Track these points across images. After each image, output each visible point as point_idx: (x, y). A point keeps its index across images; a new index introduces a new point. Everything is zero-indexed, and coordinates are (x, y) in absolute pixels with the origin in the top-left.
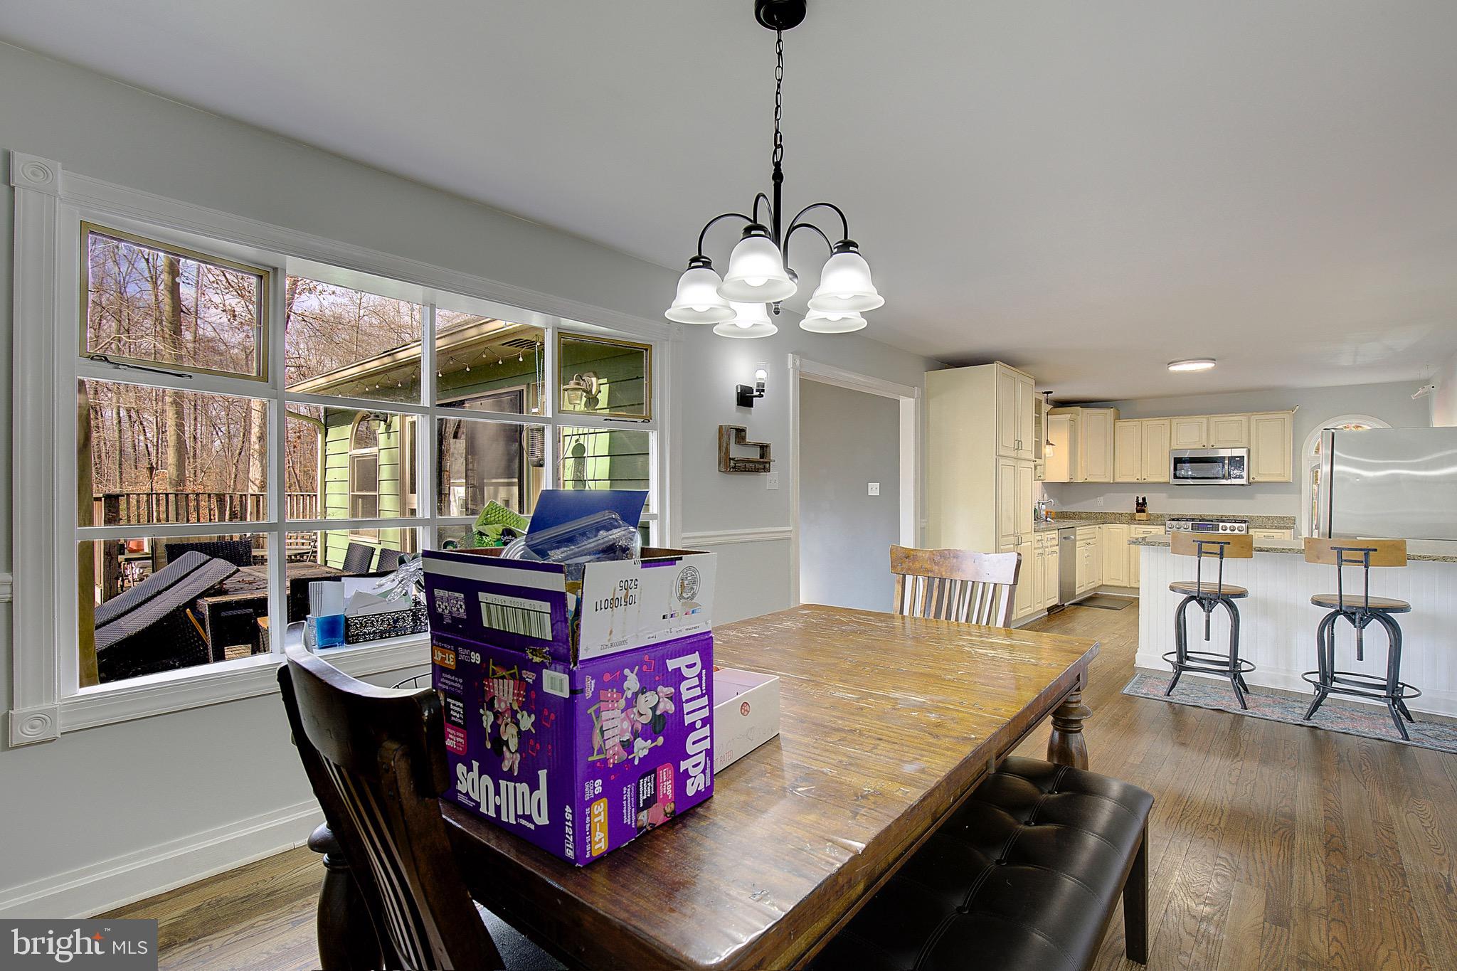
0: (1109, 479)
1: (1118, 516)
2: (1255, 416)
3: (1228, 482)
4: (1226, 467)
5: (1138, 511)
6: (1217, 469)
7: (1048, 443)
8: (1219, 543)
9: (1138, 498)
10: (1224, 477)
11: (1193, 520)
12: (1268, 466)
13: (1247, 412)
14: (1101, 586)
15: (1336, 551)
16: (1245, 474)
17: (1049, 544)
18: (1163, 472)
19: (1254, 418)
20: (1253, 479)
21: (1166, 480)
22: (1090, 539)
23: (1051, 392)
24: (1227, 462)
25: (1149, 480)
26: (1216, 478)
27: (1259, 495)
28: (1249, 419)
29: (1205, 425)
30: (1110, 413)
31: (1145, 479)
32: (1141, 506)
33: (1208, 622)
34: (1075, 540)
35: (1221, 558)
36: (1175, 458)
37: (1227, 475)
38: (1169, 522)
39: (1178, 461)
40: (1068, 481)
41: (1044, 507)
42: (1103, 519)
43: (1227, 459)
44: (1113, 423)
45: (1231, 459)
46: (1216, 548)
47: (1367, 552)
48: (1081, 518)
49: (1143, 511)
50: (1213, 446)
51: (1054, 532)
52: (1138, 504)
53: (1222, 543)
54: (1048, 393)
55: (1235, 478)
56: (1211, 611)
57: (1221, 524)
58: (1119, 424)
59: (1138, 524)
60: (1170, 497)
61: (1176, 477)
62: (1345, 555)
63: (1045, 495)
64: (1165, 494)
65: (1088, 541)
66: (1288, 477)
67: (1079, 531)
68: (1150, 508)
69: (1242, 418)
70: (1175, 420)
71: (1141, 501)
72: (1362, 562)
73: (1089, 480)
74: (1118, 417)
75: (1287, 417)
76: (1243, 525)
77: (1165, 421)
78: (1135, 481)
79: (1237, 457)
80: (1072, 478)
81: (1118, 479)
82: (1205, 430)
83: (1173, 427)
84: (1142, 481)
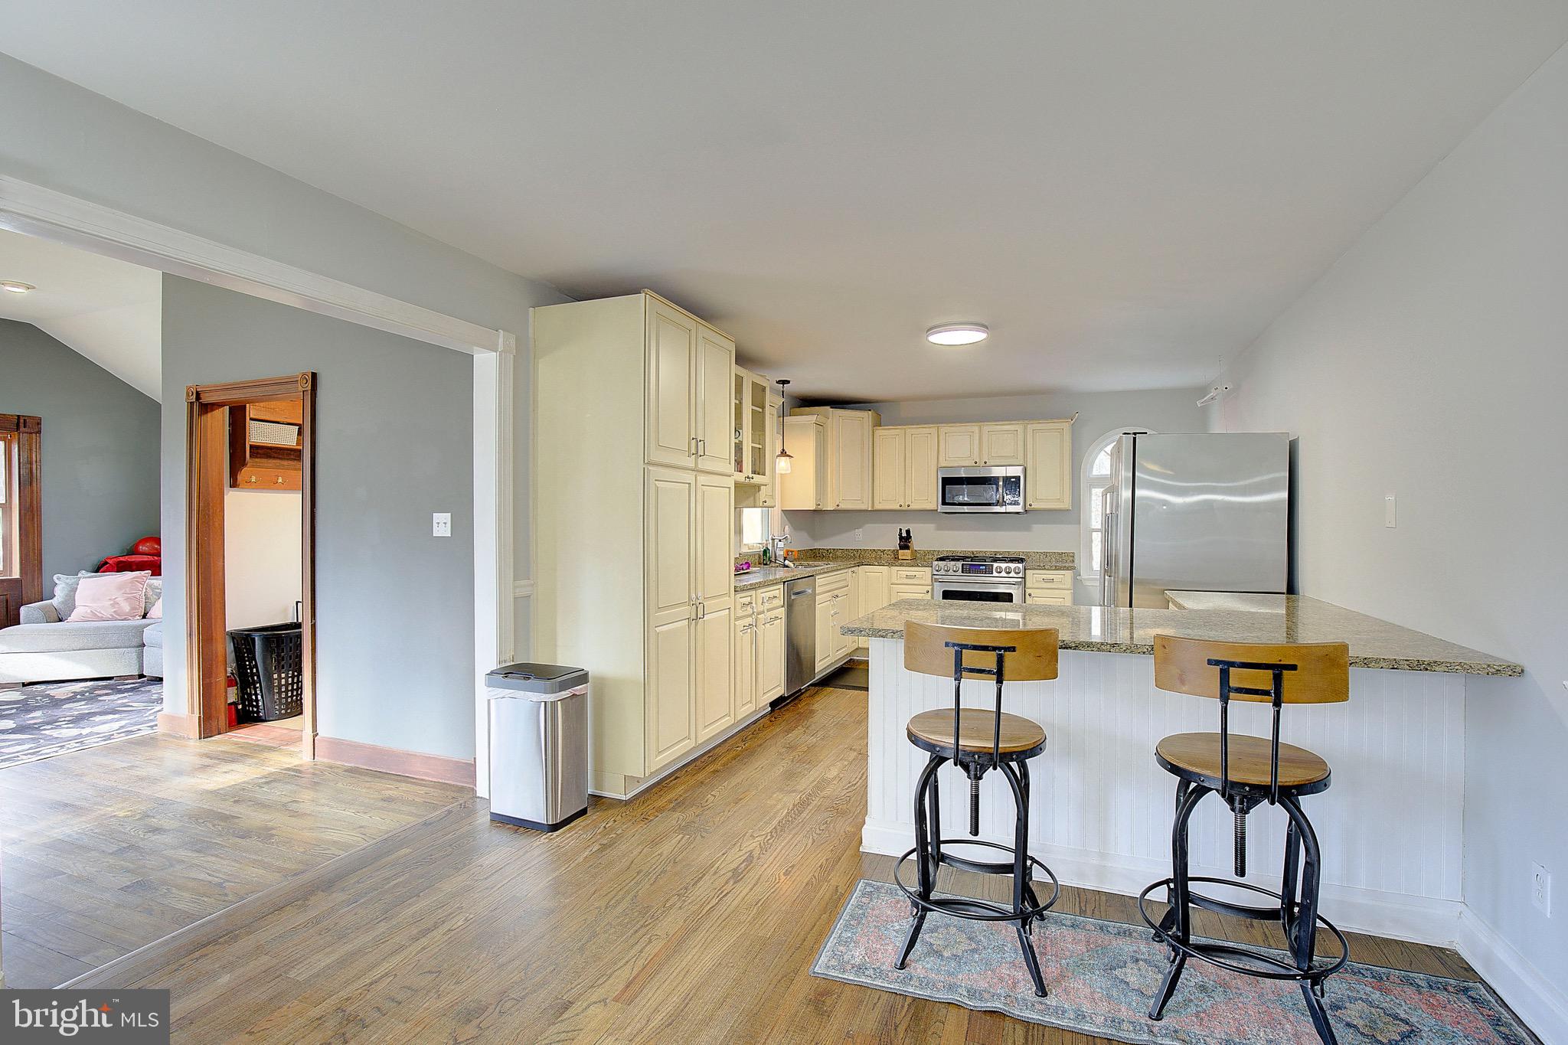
0: (866, 506)
1: (879, 553)
2: (1032, 425)
3: (1002, 509)
4: (1000, 490)
5: (902, 548)
6: (991, 493)
7: (783, 453)
8: (994, 649)
9: (901, 530)
10: (997, 503)
11: (963, 558)
12: (1044, 492)
13: (1023, 420)
14: (857, 649)
15: (1218, 668)
16: (1021, 500)
17: (767, 606)
18: (930, 498)
19: (1031, 427)
20: (1030, 505)
21: (933, 506)
22: (836, 589)
23: (788, 382)
24: (1001, 483)
25: (914, 507)
26: (989, 504)
27: (1035, 526)
28: (1025, 428)
29: (978, 435)
30: (865, 417)
31: (909, 506)
32: (905, 541)
33: (975, 799)
34: (814, 594)
35: (1000, 681)
36: (943, 478)
37: (1001, 500)
38: (936, 562)
39: (947, 482)
40: (814, 508)
41: (781, 545)
42: (859, 558)
43: (1001, 479)
44: (871, 432)
45: (1007, 479)
46: (989, 660)
47: (1278, 671)
48: (835, 558)
49: (907, 548)
50: (985, 463)
51: (778, 587)
52: (901, 538)
53: (1000, 649)
54: (784, 382)
55: (1011, 504)
56: (980, 778)
57: (995, 565)
58: (881, 432)
59: (900, 566)
60: (939, 528)
61: (944, 503)
62: (1237, 678)
63: (787, 528)
64: (933, 525)
65: (836, 592)
66: (1066, 504)
67: (820, 580)
68: (916, 543)
69: (1018, 427)
70: (945, 429)
71: (904, 535)
72: (1267, 693)
73: (843, 506)
74: (878, 423)
75: (1066, 426)
76: (1020, 565)
77: (931, 430)
78: (897, 507)
79: (1013, 477)
80: (819, 505)
81: (878, 506)
82: (976, 442)
83: (941, 438)
84: (906, 508)
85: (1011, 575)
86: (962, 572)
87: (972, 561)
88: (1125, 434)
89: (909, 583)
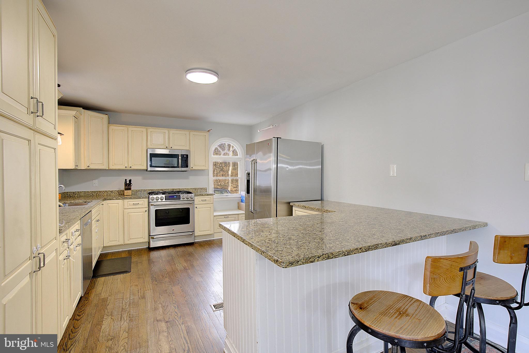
0: (105, 167)
1: (110, 192)
2: (193, 133)
5: (126, 189)
9: (126, 180)
10: (177, 167)
11: (165, 193)
13: (188, 129)
18: (143, 163)
19: (192, 133)
20: (191, 168)
21: (144, 168)
24: (180, 158)
25: (133, 168)
26: (172, 167)
28: (190, 134)
29: (167, 134)
30: (105, 117)
31: (131, 167)
32: (128, 185)
34: (91, 222)
36: (150, 153)
38: (151, 196)
39: (153, 155)
40: (74, 168)
42: (99, 196)
43: (180, 156)
44: (107, 126)
45: (182, 156)
48: (80, 197)
49: (130, 189)
50: (171, 148)
51: (78, 223)
52: (126, 184)
57: (181, 195)
58: (112, 127)
59: (126, 198)
60: (144, 179)
61: (151, 166)
66: (207, 167)
69: (186, 132)
70: (150, 130)
71: (128, 182)
73: (92, 167)
74: (110, 122)
75: (207, 135)
76: (193, 195)
77: (144, 129)
78: (124, 168)
79: (185, 155)
80: (77, 166)
81: (112, 167)
82: (167, 137)
83: (148, 134)
84: (129, 168)
85: (189, 199)
86: (165, 200)
87: (169, 194)
88: (274, 137)
89: (134, 207)
